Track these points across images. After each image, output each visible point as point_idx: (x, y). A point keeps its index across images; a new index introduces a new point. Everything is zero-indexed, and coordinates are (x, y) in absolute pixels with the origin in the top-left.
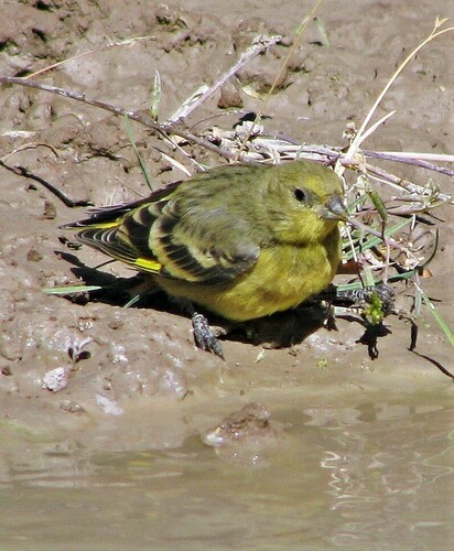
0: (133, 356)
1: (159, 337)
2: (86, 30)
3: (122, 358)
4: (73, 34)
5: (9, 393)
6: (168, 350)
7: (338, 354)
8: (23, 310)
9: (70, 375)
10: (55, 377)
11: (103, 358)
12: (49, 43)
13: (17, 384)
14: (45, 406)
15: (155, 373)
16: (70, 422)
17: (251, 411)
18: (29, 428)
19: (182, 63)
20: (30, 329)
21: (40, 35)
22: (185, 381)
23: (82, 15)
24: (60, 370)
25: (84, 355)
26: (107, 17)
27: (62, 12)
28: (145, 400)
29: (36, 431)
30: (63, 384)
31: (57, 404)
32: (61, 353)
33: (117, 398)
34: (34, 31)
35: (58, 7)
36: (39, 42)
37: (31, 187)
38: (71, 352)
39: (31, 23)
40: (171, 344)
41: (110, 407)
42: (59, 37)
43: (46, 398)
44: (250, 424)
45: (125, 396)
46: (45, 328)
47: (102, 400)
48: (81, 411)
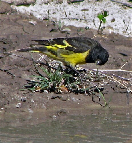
0: (35, 101)
1: (40, 97)
2: (14, 48)
3: (33, 101)
4: (12, 49)
5: (9, 108)
6: (42, 100)
7: (78, 102)
8: (11, 92)
9: (22, 105)
10: (19, 105)
11: (29, 101)
12: (6, 51)
13: (11, 106)
14: (17, 111)
15: (40, 104)
16: (23, 114)
17: (62, 111)
18: (14, 114)
19: (36, 55)
20: (13, 96)
21: (4, 49)
22: (47, 106)
23: (14, 45)
24: (20, 103)
25: (25, 101)
26: (19, 45)
27: (9, 44)
28: (38, 110)
29: (16, 115)
30: (21, 106)
31: (20, 110)
32: (20, 100)
33: (32, 109)
34: (3, 48)
35: (8, 43)
36: (4, 51)
37: (8, 74)
38: (22, 100)
39: (2, 47)
40: (43, 99)
41: (31, 111)
42: (9, 49)
43: (17, 109)
44: (62, 113)
45: (34, 109)
46: (16, 95)
47: (29, 109)
48: (25, 111)
